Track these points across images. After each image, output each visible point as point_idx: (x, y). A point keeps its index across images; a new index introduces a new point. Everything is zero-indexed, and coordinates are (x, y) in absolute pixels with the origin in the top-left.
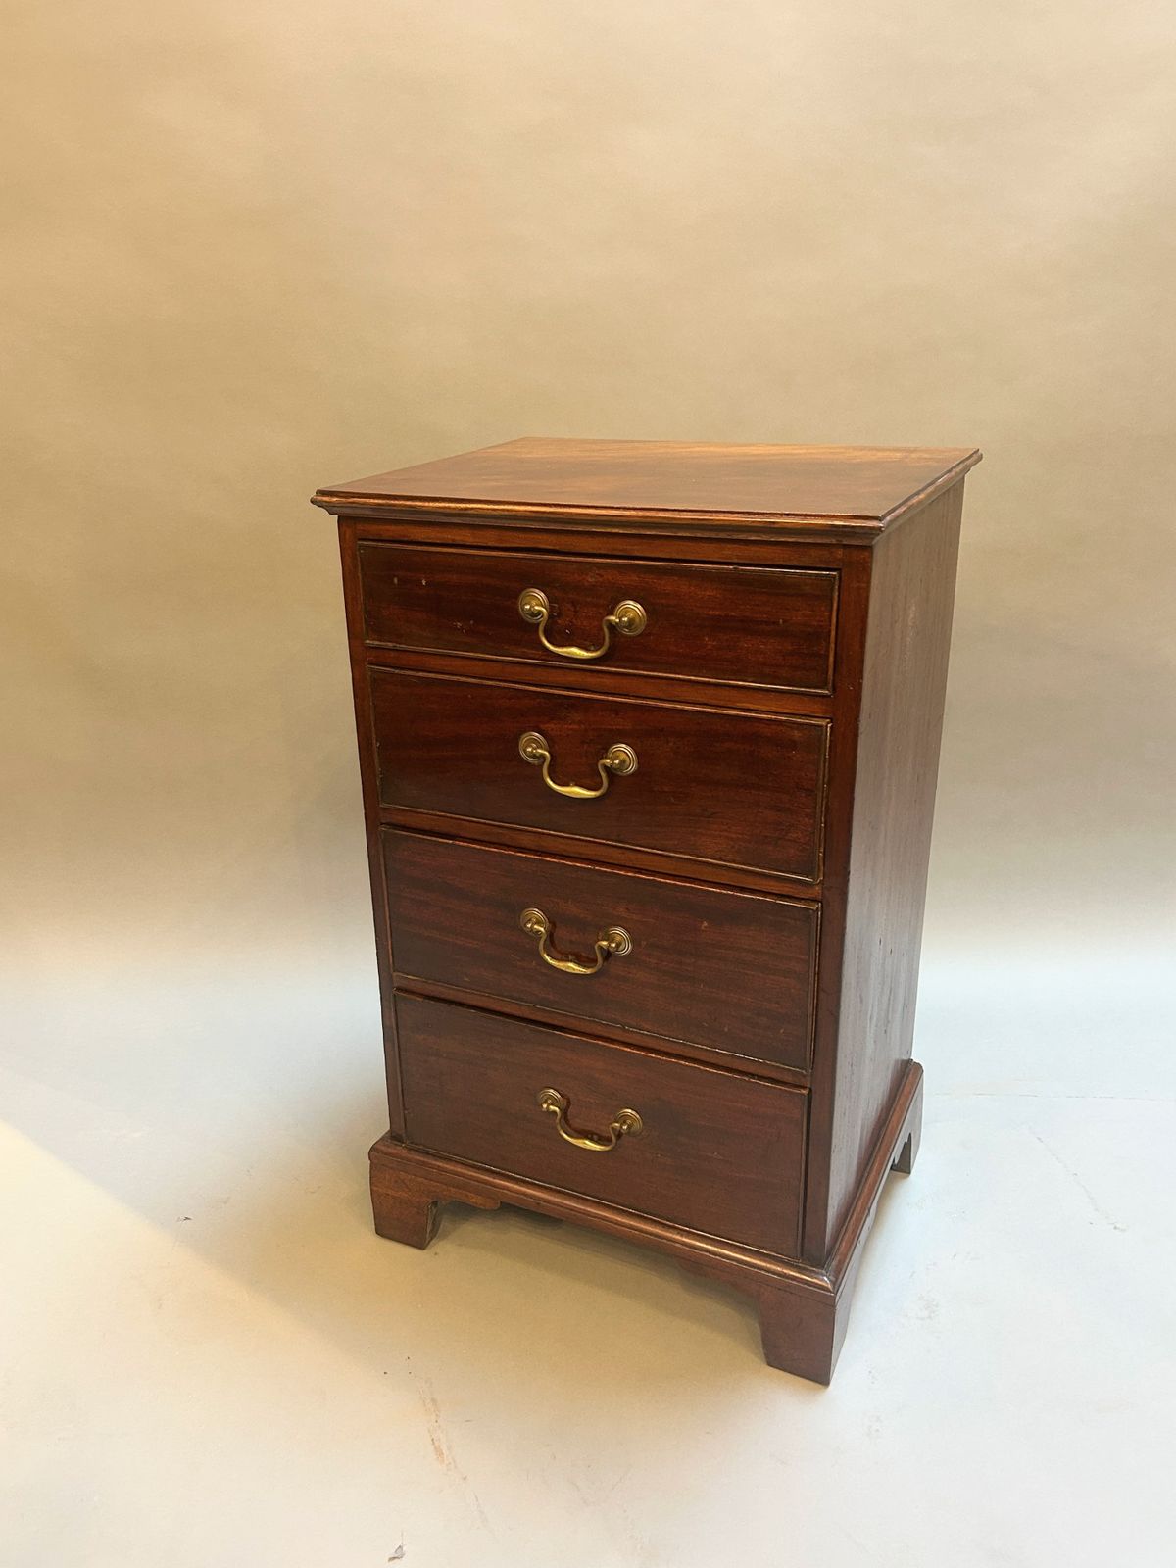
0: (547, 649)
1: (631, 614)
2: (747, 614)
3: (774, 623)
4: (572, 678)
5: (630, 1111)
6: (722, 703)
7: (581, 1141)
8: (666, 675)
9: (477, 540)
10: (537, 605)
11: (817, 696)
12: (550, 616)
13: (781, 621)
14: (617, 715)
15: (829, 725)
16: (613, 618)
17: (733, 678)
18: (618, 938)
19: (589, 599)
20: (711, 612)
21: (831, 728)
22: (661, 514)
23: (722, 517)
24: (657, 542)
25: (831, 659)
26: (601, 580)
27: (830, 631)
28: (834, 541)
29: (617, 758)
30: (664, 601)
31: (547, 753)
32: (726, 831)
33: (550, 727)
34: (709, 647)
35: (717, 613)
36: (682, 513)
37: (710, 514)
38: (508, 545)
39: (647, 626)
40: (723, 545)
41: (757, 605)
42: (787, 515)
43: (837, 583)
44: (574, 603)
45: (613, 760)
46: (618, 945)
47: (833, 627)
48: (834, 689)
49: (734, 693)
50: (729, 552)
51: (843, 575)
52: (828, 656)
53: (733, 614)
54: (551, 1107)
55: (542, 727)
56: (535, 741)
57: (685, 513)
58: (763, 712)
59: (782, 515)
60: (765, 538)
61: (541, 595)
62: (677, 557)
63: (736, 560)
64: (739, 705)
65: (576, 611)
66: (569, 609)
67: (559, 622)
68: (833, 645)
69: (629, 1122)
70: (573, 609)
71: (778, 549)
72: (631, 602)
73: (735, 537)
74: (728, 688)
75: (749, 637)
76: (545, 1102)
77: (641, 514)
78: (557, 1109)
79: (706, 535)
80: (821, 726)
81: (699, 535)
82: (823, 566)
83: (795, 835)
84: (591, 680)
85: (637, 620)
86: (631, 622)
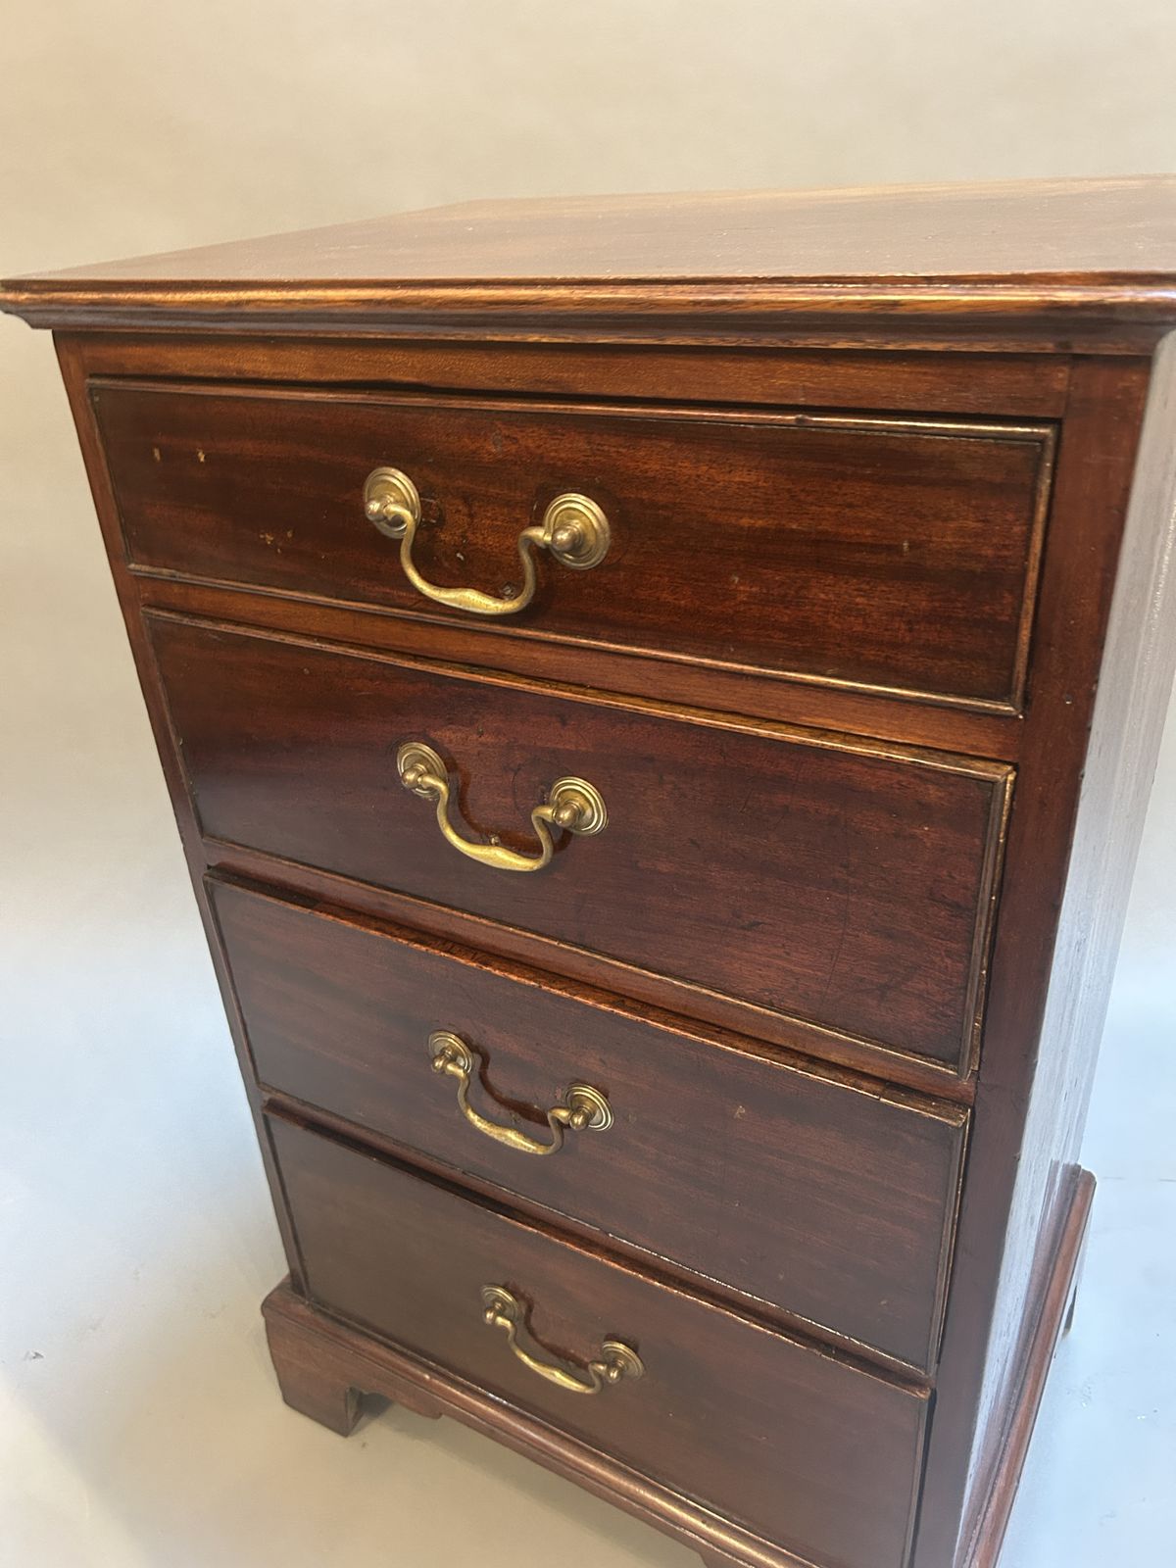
0: (420, 593)
1: (577, 525)
2: (825, 526)
3: (889, 548)
4: (476, 648)
5: (621, 1347)
6: (773, 714)
7: (549, 1370)
8: (654, 653)
9: (280, 369)
10: (396, 502)
11: (986, 715)
12: (420, 527)
13: (906, 544)
14: (564, 723)
15: (1011, 778)
16: (540, 534)
17: (793, 665)
18: (587, 1107)
19: (492, 491)
20: (745, 522)
21: (1015, 783)
22: (624, 293)
23: (765, 294)
24: (626, 361)
25: (1025, 634)
26: (513, 448)
27: (1024, 572)
28: (1050, 347)
29: (567, 804)
30: (645, 495)
31: (442, 786)
32: (779, 957)
33: (448, 735)
34: (742, 597)
35: (760, 523)
36: (670, 288)
37: (737, 287)
38: (333, 377)
39: (612, 549)
40: (772, 364)
41: (850, 506)
42: (929, 280)
43: (1049, 455)
44: (467, 498)
45: (558, 808)
46: (588, 1119)
47: (1034, 562)
48: (1026, 701)
49: (794, 695)
50: (788, 380)
51: (1066, 434)
52: (1017, 630)
53: (794, 527)
54: (500, 1320)
55: (433, 735)
56: (423, 760)
57: (680, 288)
58: (860, 739)
59: (914, 281)
60: (871, 343)
61: (399, 479)
62: (671, 394)
63: (801, 401)
64: (806, 720)
65: (471, 516)
66: (458, 511)
67: (442, 536)
68: (1029, 605)
69: (621, 1363)
70: (465, 510)
71: (904, 371)
72: (581, 498)
73: (800, 344)
74: (783, 686)
75: (830, 579)
76: (491, 1308)
77: (579, 294)
78: (508, 1324)
79: (731, 340)
80: (994, 783)
81: (714, 341)
82: (1013, 412)
83: (922, 986)
84: (512, 653)
85: (591, 537)
86: (577, 545)
